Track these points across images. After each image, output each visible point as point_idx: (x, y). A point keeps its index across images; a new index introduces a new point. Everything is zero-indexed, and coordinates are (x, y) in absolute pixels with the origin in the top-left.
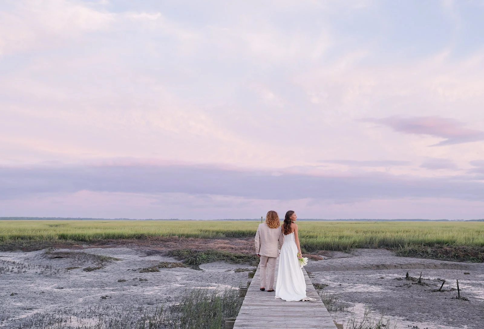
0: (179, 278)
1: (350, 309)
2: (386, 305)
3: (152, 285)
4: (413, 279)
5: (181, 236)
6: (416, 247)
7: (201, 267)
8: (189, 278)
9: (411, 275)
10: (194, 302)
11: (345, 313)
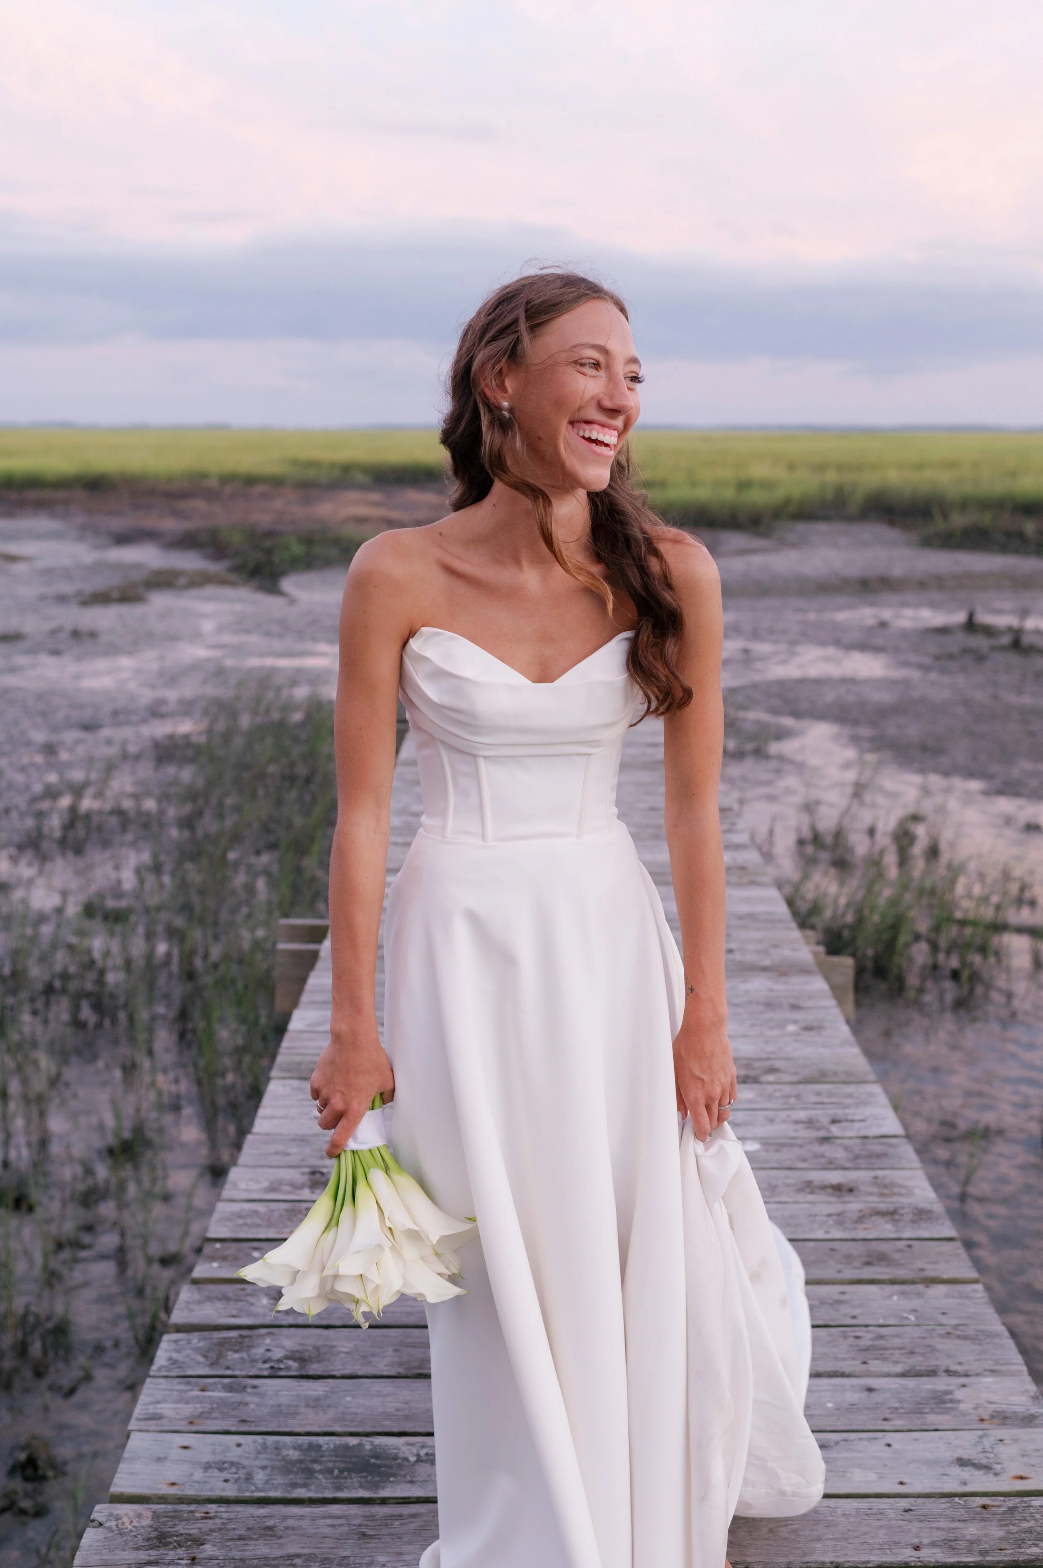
0: (208, 626)
1: (788, 747)
2: (913, 731)
3: (113, 650)
4: (989, 631)
5: (227, 479)
6: (987, 519)
7: (288, 584)
8: (240, 625)
9: (984, 618)
10: (245, 721)
11: (773, 764)
